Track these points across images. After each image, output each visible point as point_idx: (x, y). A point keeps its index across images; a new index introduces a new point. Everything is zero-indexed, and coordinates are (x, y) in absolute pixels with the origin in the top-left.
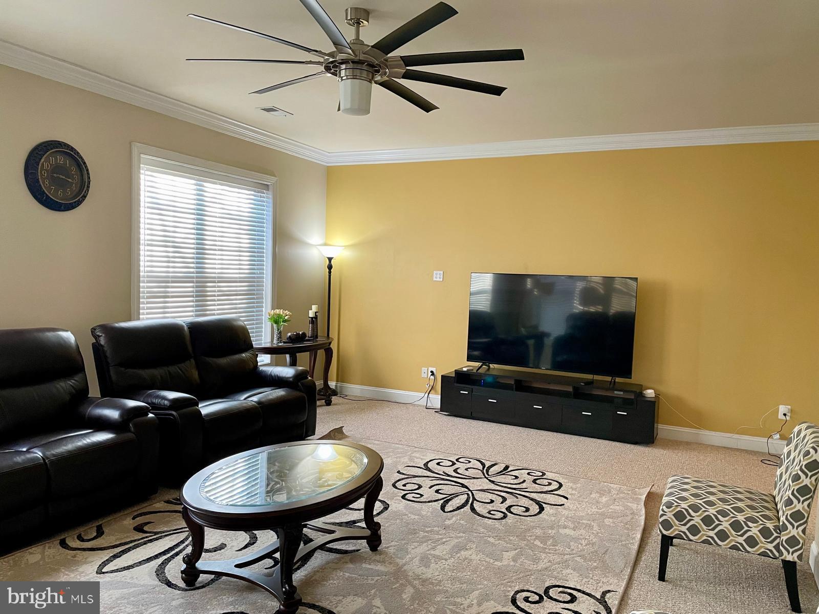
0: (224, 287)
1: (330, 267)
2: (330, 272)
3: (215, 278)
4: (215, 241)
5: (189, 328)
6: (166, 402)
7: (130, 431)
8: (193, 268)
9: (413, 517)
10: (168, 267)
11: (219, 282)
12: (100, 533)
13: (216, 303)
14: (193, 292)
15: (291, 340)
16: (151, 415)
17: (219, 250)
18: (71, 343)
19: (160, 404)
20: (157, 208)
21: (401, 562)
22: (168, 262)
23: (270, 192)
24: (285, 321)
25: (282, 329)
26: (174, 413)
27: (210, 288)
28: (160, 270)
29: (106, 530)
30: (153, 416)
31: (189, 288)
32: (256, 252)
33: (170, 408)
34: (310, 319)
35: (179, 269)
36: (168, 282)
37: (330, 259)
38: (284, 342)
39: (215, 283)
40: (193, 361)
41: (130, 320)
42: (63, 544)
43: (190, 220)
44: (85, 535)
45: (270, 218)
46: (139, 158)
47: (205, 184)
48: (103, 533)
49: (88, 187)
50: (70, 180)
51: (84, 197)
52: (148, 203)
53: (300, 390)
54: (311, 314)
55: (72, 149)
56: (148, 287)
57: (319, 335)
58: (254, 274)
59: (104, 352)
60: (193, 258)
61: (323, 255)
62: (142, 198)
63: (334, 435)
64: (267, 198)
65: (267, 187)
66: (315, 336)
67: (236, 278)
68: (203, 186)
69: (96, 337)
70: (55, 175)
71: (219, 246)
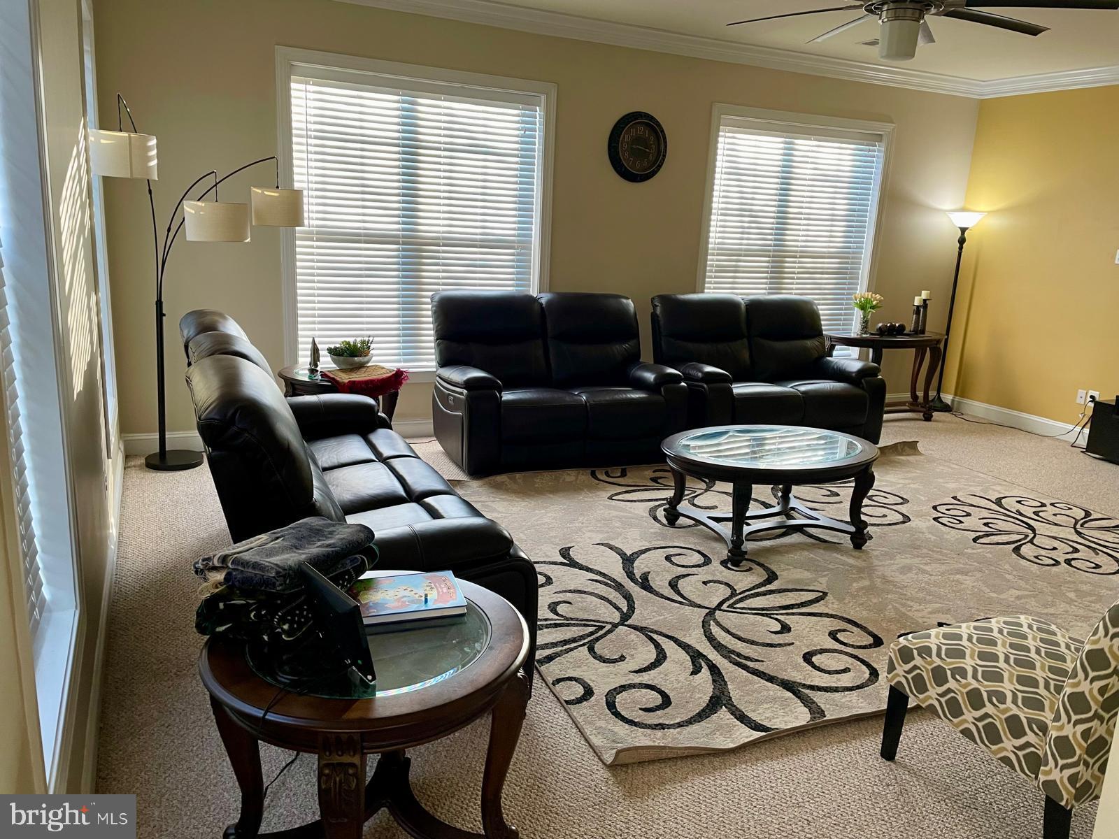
0: (808, 263)
1: (962, 241)
2: (961, 248)
3: (796, 252)
4: (802, 208)
5: (746, 305)
6: (700, 374)
7: (660, 393)
8: (771, 240)
9: (930, 536)
10: (742, 239)
11: (801, 257)
12: (623, 475)
13: (795, 281)
14: (768, 267)
15: (881, 331)
16: (683, 384)
17: (805, 219)
18: (630, 310)
19: (694, 376)
20: (736, 173)
21: (876, 562)
22: (742, 233)
23: (883, 144)
24: (873, 307)
25: (869, 317)
26: (705, 386)
27: (789, 263)
28: (732, 242)
29: (628, 474)
30: (685, 385)
31: (763, 263)
32: (854, 221)
33: (702, 380)
34: (915, 308)
35: (754, 241)
36: (740, 255)
37: (963, 230)
38: (872, 334)
39: (796, 258)
40: (745, 340)
41: (694, 292)
42: (593, 475)
43: (773, 184)
44: (612, 473)
45: (879, 177)
46: (719, 118)
47: (796, 141)
48: (626, 475)
49: (664, 156)
50: (647, 150)
51: (660, 166)
52: (725, 168)
53: (863, 388)
54: (917, 301)
55: (651, 118)
56: (718, 260)
57: (927, 329)
58: (850, 248)
59: (658, 321)
60: (772, 229)
61: (954, 225)
62: (718, 164)
63: (902, 449)
64: (879, 151)
65: (879, 138)
66: (919, 330)
67: (824, 253)
68: (793, 144)
69: (655, 307)
70: (634, 146)
71: (805, 214)
